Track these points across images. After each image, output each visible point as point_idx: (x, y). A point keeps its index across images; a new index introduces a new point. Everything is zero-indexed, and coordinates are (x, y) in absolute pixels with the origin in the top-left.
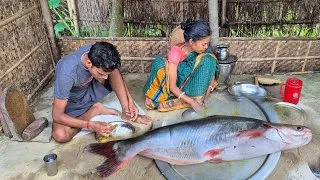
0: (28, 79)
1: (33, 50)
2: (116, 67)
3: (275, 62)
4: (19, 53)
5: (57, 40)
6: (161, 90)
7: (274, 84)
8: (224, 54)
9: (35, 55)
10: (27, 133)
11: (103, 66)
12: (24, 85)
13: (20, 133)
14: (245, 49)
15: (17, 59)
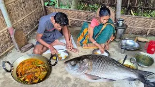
0: (29, 25)
1: (33, 11)
2: (66, 25)
3: (149, 30)
4: (25, 13)
5: (45, 7)
6: (85, 38)
7: (145, 42)
8: (121, 23)
9: (34, 14)
10: (23, 49)
11: (60, 23)
12: (27, 27)
13: (20, 49)
14: (134, 22)
15: (24, 15)
